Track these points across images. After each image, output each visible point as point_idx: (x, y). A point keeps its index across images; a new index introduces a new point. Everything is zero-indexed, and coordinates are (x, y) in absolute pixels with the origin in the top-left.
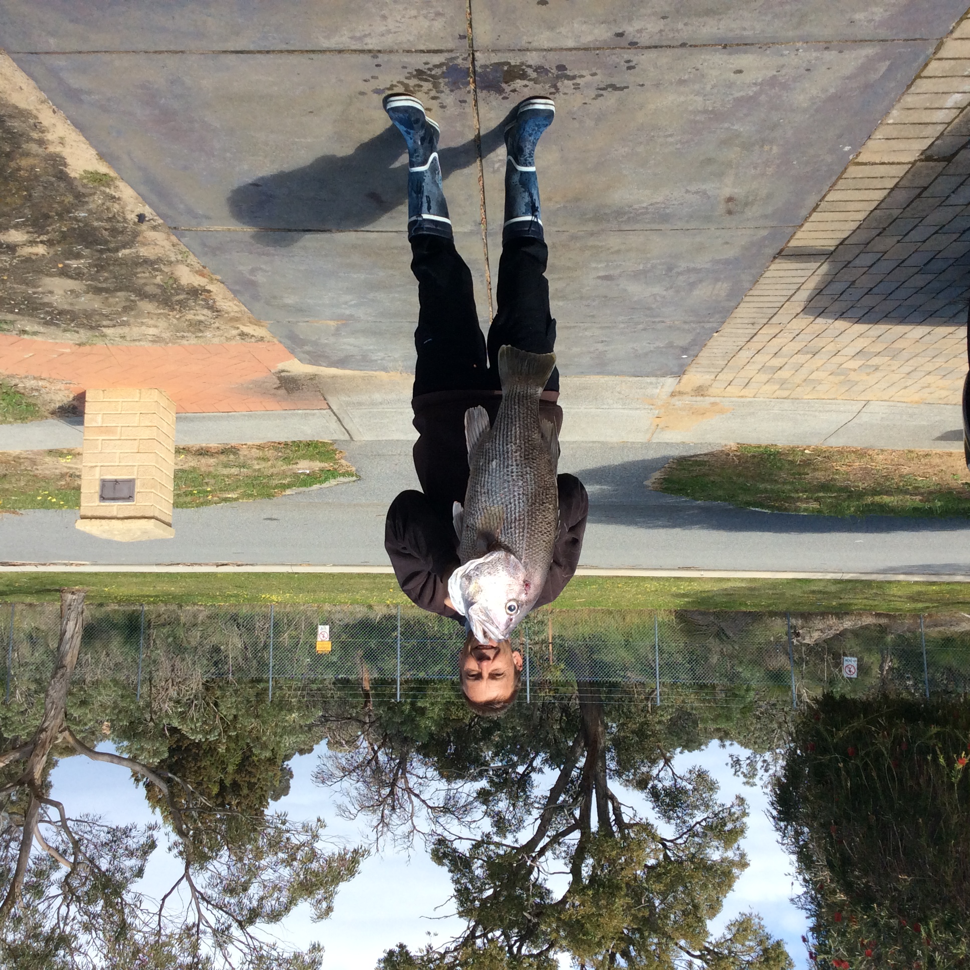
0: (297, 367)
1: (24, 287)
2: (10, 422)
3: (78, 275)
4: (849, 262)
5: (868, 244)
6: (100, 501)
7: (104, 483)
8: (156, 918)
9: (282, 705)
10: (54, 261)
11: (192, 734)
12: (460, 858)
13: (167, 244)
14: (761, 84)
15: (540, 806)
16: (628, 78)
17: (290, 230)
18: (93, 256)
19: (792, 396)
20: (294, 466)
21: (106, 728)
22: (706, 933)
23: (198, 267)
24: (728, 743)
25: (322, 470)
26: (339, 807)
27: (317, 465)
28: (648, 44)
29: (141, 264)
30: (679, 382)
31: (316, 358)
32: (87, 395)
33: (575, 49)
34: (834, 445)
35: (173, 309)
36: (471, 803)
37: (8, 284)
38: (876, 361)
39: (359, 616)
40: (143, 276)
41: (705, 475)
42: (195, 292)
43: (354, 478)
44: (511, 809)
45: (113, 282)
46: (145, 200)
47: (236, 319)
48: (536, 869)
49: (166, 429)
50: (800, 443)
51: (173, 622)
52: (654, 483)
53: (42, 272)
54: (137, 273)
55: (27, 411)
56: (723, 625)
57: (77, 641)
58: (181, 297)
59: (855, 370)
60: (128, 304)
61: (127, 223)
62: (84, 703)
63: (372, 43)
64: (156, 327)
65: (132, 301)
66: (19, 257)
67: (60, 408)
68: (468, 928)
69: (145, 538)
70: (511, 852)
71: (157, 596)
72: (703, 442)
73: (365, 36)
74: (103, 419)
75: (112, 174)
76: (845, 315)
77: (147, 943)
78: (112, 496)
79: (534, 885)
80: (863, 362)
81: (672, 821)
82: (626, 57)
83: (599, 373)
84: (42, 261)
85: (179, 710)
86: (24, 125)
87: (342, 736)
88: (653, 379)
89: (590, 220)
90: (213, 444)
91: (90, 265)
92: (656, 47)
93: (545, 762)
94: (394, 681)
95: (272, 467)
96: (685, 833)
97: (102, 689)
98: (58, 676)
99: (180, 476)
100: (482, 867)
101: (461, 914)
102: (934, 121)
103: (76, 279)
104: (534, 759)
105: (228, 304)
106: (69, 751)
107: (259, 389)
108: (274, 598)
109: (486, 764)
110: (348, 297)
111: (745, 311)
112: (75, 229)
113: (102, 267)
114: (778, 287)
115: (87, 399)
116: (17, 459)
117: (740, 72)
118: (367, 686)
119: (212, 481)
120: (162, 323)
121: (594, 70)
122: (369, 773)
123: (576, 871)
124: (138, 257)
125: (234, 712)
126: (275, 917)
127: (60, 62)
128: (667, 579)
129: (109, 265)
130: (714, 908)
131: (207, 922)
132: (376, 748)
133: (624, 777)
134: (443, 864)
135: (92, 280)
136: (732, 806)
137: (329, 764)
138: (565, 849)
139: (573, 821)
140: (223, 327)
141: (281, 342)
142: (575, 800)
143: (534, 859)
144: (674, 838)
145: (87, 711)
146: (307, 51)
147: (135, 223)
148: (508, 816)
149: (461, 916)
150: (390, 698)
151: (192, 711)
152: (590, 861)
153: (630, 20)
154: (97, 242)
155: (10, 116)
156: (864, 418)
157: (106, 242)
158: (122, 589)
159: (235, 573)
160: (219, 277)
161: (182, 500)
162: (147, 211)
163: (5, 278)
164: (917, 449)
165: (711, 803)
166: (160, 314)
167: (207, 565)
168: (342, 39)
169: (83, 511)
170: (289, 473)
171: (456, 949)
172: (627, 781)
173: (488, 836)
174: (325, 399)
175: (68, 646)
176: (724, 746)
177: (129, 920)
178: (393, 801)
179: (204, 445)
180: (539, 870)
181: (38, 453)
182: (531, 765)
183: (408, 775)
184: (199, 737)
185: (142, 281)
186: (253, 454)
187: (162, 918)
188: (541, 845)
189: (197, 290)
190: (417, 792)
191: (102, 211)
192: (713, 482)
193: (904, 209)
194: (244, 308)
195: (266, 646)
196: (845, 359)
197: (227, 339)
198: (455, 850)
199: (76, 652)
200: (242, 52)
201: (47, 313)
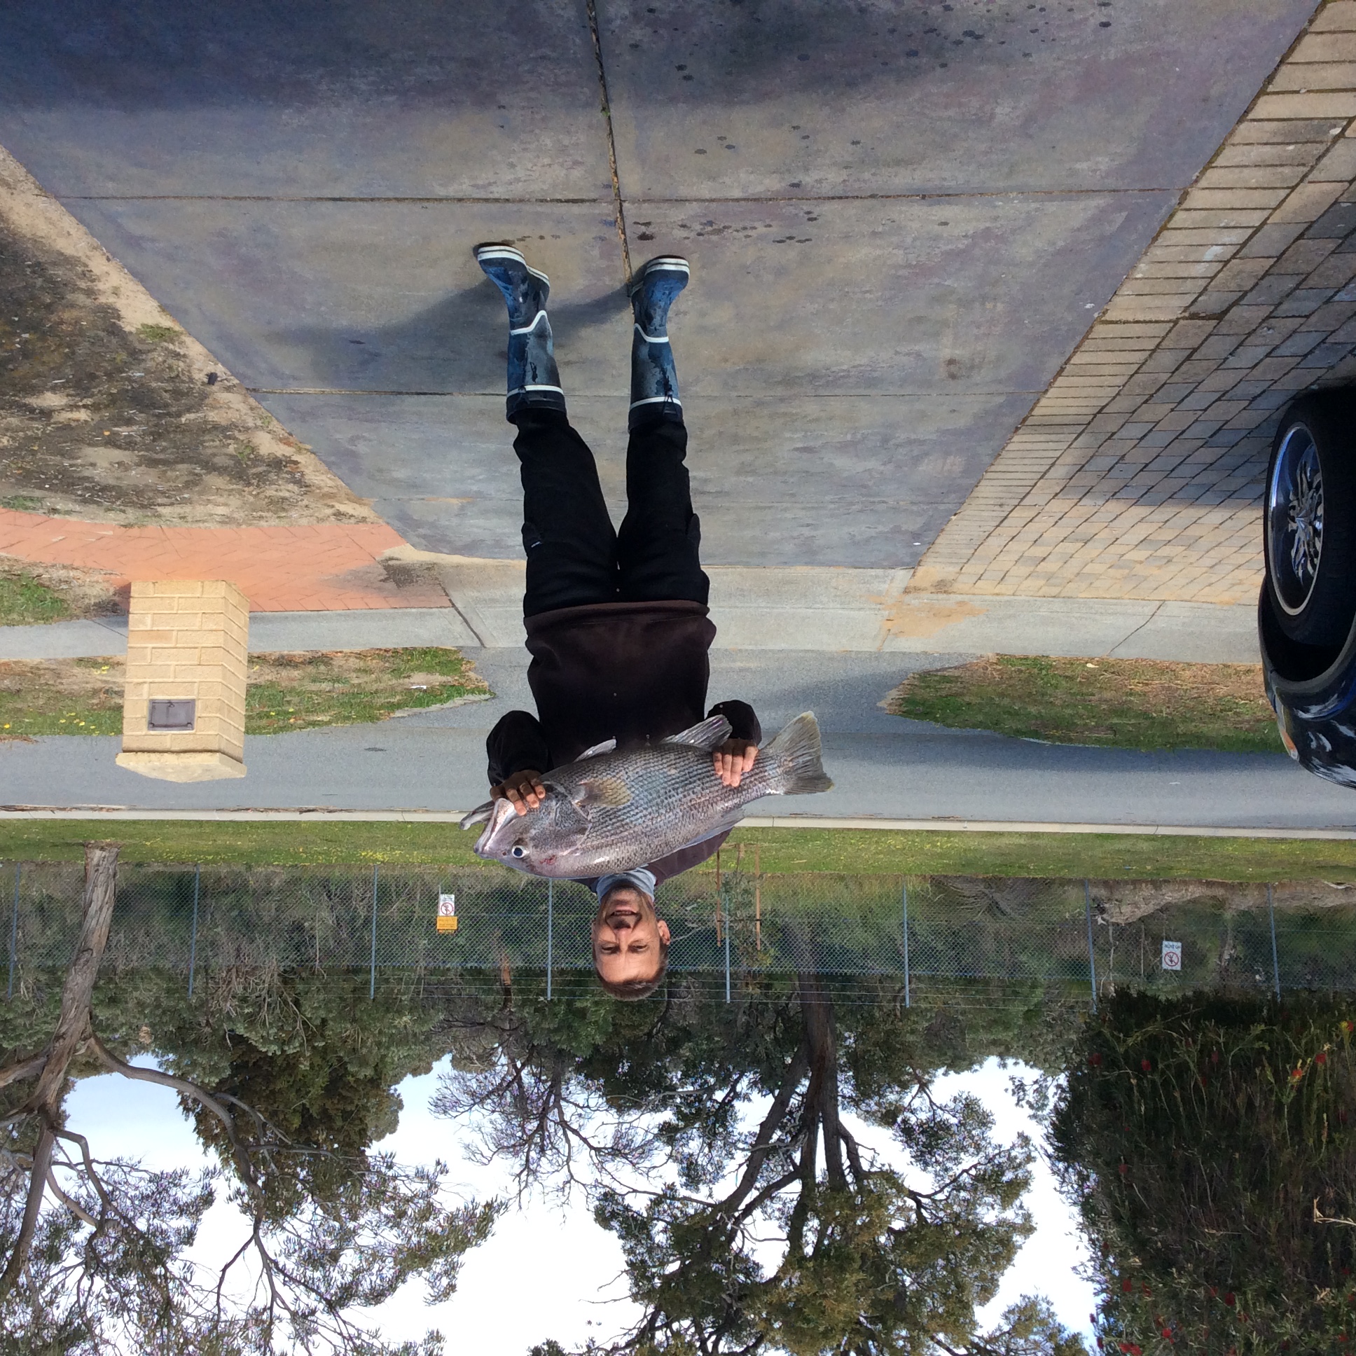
0: (409, 554)
1: (59, 458)
2: (29, 623)
3: (129, 444)
4: (1113, 434)
5: (1133, 412)
6: (149, 729)
7: (154, 705)
8: (214, 1297)
9: (390, 1005)
10: (99, 428)
11: (264, 1044)
12: (634, 1219)
13: (244, 408)
14: (973, 237)
15: (746, 1146)
16: (811, 229)
17: (400, 393)
18: (148, 422)
19: (1062, 595)
20: (407, 680)
21: (144, 1035)
22: (974, 1324)
23: (282, 433)
24: (1010, 1061)
25: (443, 685)
26: (467, 1147)
27: (437, 679)
28: (831, 194)
29: (209, 431)
30: (914, 575)
31: (435, 541)
32: (133, 588)
33: (744, 199)
34: (1125, 656)
35: (249, 484)
36: (650, 1142)
37: (39, 456)
38: (1166, 551)
39: (497, 882)
40: (211, 445)
41: (957, 695)
42: (278, 464)
43: (487, 696)
44: (706, 1150)
45: (172, 453)
46: (218, 358)
47: (331, 496)
48: (739, 1233)
49: (236, 633)
50: (1080, 655)
51: (237, 888)
52: (890, 704)
53: (82, 441)
54: (204, 441)
55: (52, 609)
56: (997, 896)
57: (107, 914)
58: (260, 469)
59: (1141, 562)
60: (191, 478)
61: (193, 383)
62: (113, 1001)
63: (498, 192)
64: (226, 505)
65: (196, 475)
66: (55, 423)
67: (95, 604)
68: (645, 1316)
69: (206, 778)
70: (704, 1210)
71: (218, 854)
72: (951, 652)
73: (490, 184)
74: (153, 620)
75: (177, 328)
76: (1118, 495)
77: (199, 1330)
78: (163, 722)
79: (737, 1255)
80: (1150, 552)
81: (930, 1168)
82: (806, 208)
83: (807, 564)
84: (82, 428)
85: (246, 1011)
86: (69, 274)
87: (473, 1049)
88: (880, 572)
89: (779, 383)
90: (298, 651)
91: (145, 433)
92: (841, 198)
93: (753, 1084)
94: (543, 973)
95: (376, 681)
96: (947, 1185)
97: (138, 981)
98: (82, 961)
99: (254, 692)
100: (665, 1231)
101: (635, 1297)
102: (1193, 275)
103: (125, 449)
104: (737, 1081)
105: (320, 477)
106: (92, 1067)
107: (360, 581)
108: (379, 856)
109: (673, 1088)
110: (475, 471)
111: (987, 490)
112: (127, 391)
113: (160, 435)
114: (1026, 461)
115: (132, 594)
116: (36, 670)
117: (946, 224)
118: (507, 978)
119: (296, 700)
120: (235, 501)
121: (768, 222)
122: (509, 1100)
123: (795, 1237)
124: (206, 422)
125: (322, 1013)
126: (376, 1296)
127: (118, 207)
128: (918, 833)
129: (169, 432)
130: (988, 1290)
131: (283, 1302)
132: (519, 1065)
133: (863, 1106)
134: (611, 1228)
135: (147, 450)
136: (1013, 1148)
137: (454, 1087)
138: (779, 1206)
139: (791, 1168)
140: (313, 505)
141: (388, 523)
142: (794, 1138)
143: (738, 1221)
144: (931, 1192)
145: (119, 1012)
146: (420, 199)
147: (203, 384)
148: (702, 1160)
149: (635, 1300)
150: (538, 995)
151: (264, 1012)
152: (815, 1223)
153: (806, 170)
154: (154, 405)
155: (54, 264)
156: (1160, 623)
157: (166, 406)
158: (170, 843)
159: (325, 822)
160: (308, 447)
161: (255, 723)
162: (220, 370)
163: (36, 448)
164: (1235, 663)
165: (983, 1143)
166: (232, 490)
167: (286, 810)
168: (463, 187)
169: (127, 741)
170: (399, 689)
171: (628, 1345)
172: (867, 1112)
173: (671, 1187)
174: (447, 595)
175: (94, 922)
176: (1004, 1066)
177: (177, 1299)
178: (543, 1139)
179: (286, 652)
180: (744, 1237)
181: (64, 662)
182: (733, 1089)
183: (563, 1103)
184: (273, 1049)
185: (209, 451)
186: (351, 664)
187: (222, 1298)
188: (748, 1200)
189: (281, 461)
190: (575, 1126)
191: (163, 370)
192: (969, 704)
193: (1173, 373)
194: (340, 483)
195: (367, 921)
196: (1127, 548)
197: (319, 520)
198: (627, 1208)
199: (105, 930)
200: (340, 199)
201: (86, 489)
